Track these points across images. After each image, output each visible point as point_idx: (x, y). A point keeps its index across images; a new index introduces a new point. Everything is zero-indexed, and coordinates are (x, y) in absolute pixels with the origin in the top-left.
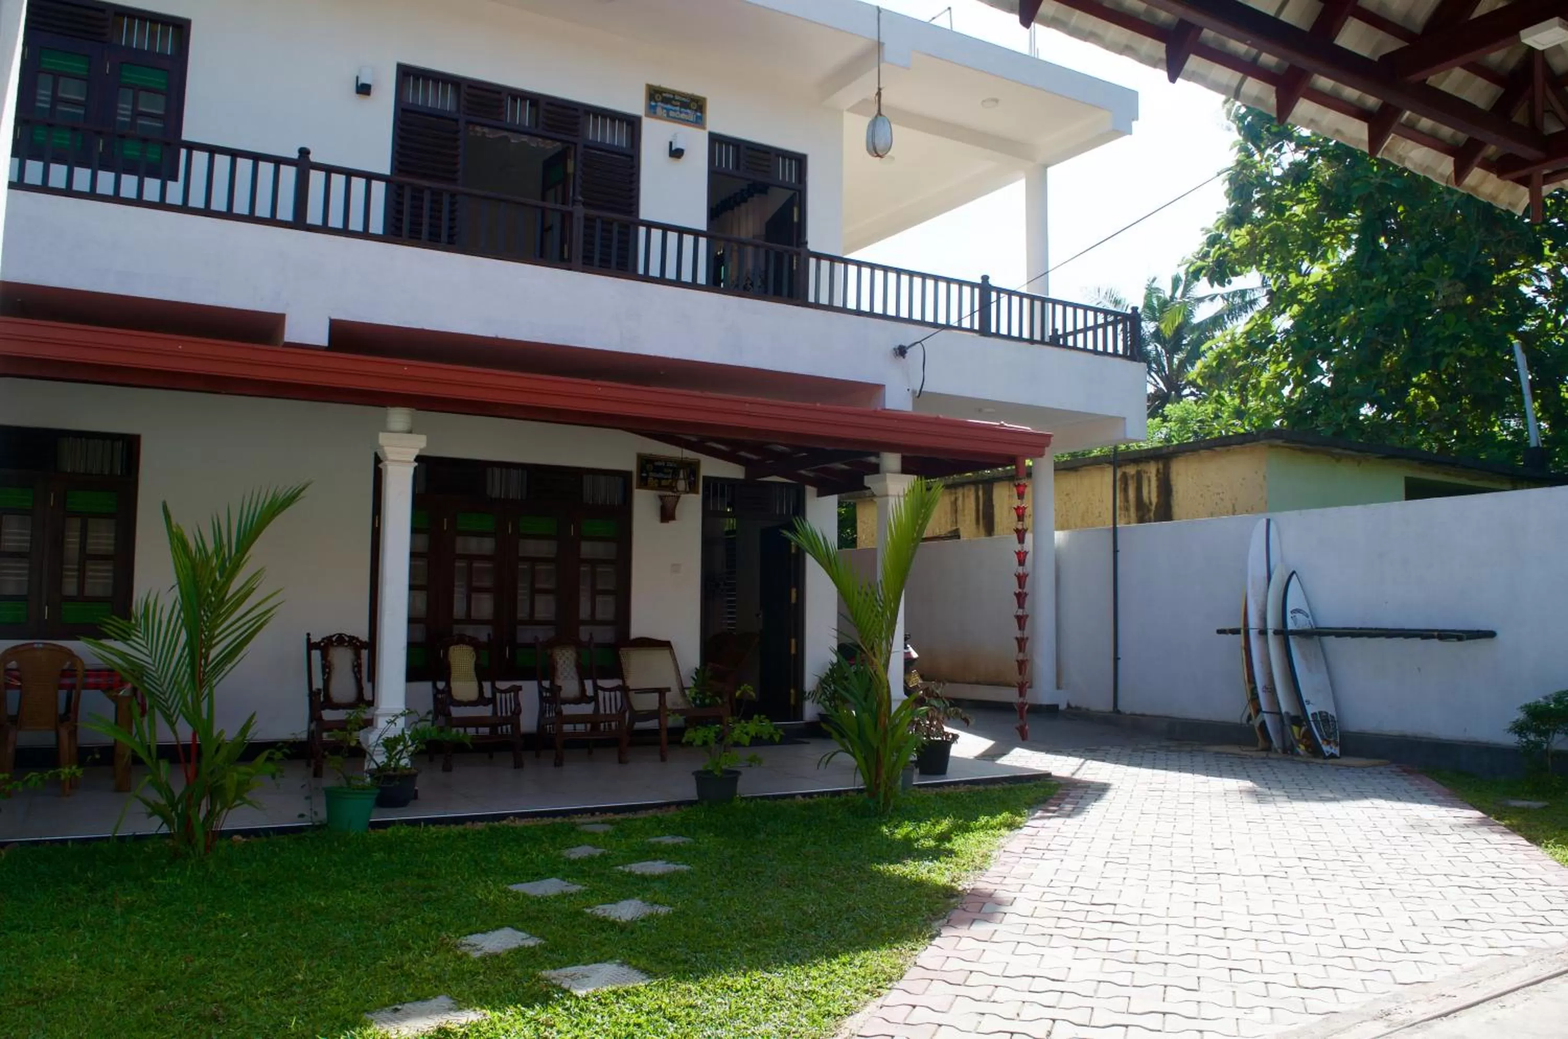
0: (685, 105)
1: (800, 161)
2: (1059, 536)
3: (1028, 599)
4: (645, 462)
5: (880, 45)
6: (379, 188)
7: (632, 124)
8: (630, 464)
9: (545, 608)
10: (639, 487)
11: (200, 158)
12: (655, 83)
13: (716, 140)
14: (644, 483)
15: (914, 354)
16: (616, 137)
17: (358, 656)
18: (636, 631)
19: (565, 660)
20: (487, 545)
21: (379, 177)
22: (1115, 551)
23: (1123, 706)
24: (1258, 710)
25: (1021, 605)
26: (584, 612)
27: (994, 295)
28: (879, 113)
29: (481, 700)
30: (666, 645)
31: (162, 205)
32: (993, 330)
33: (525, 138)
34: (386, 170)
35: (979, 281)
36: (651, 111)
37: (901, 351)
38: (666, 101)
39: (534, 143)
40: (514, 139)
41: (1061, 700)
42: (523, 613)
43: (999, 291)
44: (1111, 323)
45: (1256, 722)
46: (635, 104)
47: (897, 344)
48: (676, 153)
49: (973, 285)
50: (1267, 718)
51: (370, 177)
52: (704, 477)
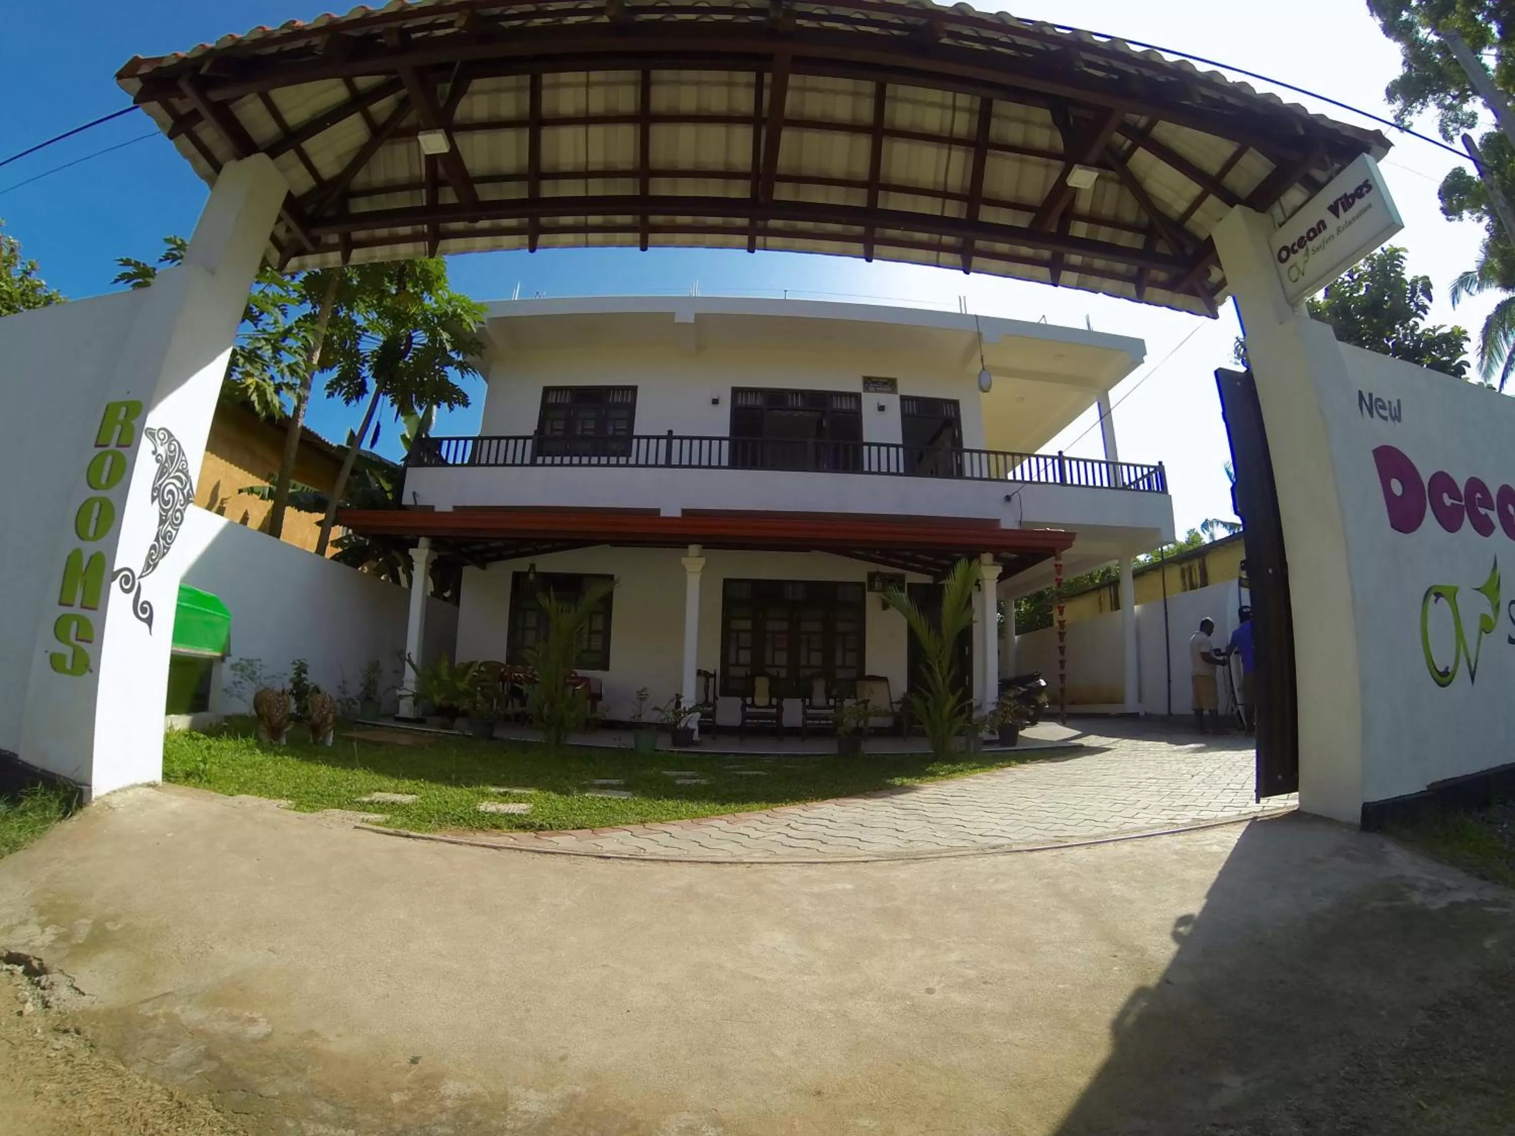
0: (885, 383)
1: (955, 403)
2: (1136, 608)
3: (1066, 636)
4: (872, 577)
5: (979, 334)
6: (726, 444)
7: (857, 397)
8: (863, 578)
9: (816, 659)
10: (869, 590)
11: (643, 442)
12: (866, 375)
13: (903, 399)
14: (871, 588)
15: (1015, 499)
16: (846, 405)
17: (708, 681)
18: (868, 672)
19: (819, 687)
20: (785, 626)
21: (725, 439)
22: (1166, 613)
23: (1174, 711)
24: (1236, 704)
25: (1061, 640)
26: (839, 661)
27: (1067, 462)
28: (984, 369)
29: (770, 706)
30: (885, 679)
31: (627, 465)
32: (1069, 482)
33: (801, 413)
34: (727, 435)
35: (1057, 454)
36: (866, 389)
37: (1008, 498)
38: (874, 383)
39: (807, 414)
40: (796, 414)
41: (1141, 710)
42: (803, 662)
43: (1070, 459)
44: (1153, 472)
45: (1235, 712)
46: (856, 386)
47: (1004, 495)
48: (881, 408)
49: (1053, 458)
50: (1240, 707)
51: (720, 439)
52: (909, 584)
